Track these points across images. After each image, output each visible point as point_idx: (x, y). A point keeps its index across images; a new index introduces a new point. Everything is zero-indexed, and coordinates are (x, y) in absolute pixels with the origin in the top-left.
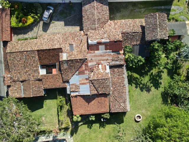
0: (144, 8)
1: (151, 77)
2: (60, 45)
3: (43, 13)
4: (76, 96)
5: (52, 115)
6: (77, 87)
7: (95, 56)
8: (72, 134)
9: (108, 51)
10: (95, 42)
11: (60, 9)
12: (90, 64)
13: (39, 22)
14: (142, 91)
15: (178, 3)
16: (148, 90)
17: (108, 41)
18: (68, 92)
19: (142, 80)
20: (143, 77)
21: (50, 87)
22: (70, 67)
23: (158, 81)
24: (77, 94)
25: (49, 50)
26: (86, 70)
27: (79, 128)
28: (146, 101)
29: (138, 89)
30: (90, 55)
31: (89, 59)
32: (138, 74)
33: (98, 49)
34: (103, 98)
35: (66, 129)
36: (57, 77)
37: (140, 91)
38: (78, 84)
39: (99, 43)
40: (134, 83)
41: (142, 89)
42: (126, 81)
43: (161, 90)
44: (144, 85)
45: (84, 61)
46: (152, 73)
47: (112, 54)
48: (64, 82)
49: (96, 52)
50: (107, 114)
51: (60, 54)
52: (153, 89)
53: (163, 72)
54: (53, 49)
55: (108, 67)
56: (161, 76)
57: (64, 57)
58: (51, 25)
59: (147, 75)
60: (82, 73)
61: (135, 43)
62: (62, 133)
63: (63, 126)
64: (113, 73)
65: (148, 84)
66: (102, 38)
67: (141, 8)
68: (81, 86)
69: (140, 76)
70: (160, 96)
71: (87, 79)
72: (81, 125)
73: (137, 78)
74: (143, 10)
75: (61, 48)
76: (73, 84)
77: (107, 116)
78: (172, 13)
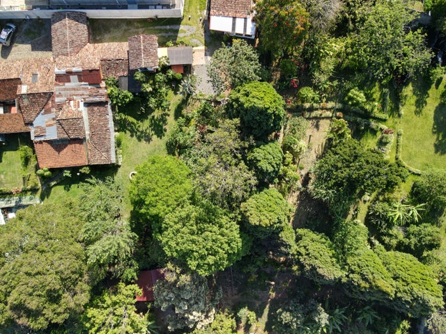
0: (143, 27)
1: (151, 122)
2: (19, 74)
4: (41, 142)
5: (14, 172)
6: (43, 130)
7: (65, 89)
8: (42, 198)
9: (83, 83)
10: (63, 71)
11: (25, 27)
12: (57, 100)
14: (140, 140)
15: (189, 22)
16: (149, 139)
17: (80, 69)
18: (32, 138)
19: (139, 126)
20: (142, 121)
21: (9, 131)
22: (32, 104)
23: (162, 127)
24: (42, 139)
25: (4, 80)
26: (53, 107)
27: (53, 190)
28: (145, 154)
29: (135, 138)
30: (57, 87)
31: (57, 93)
32: (134, 118)
33: (69, 81)
34: (77, 145)
35: (34, 190)
36: (17, 117)
37: (137, 141)
38: (44, 125)
39: (70, 73)
40: (129, 130)
41: (139, 139)
42: (111, 124)
43: (166, 139)
44: (142, 132)
45: (49, 95)
46: (153, 117)
47: (90, 87)
48: (27, 124)
49: (67, 84)
50: (85, 168)
51: (19, 86)
52: (155, 137)
53: (169, 115)
54: (8, 80)
55: (82, 104)
56: (166, 120)
57: (24, 89)
58: (14, 49)
59: (147, 118)
60: (48, 111)
61: (122, 74)
62: (28, 197)
64: (91, 114)
65: (148, 131)
66: (74, 67)
67: (138, 28)
68: (48, 129)
69: (138, 120)
70: (164, 147)
71: (54, 119)
72: (55, 185)
73: (133, 123)
75: (19, 79)
76: (37, 127)
77: (86, 170)
78: (180, 35)
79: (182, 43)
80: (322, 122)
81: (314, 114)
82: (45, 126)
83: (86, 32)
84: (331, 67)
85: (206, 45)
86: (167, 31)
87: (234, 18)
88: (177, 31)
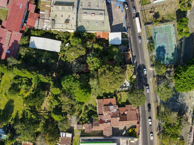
1: (88, 109)
3: (126, 133)
4: (115, 105)
7: (108, 118)
8: (116, 90)
9: (104, 120)
10: (108, 123)
11: (120, 134)
12: (110, 116)
13: (128, 130)
15: (78, 136)
16: (89, 105)
17: (104, 124)
18: (117, 106)
20: (91, 109)
22: (116, 115)
23: (85, 108)
27: (113, 92)
28: (90, 101)
29: (93, 105)
30: (110, 119)
34: (106, 104)
36: (121, 111)
39: (107, 123)
40: (94, 107)
41: (91, 105)
42: (97, 108)
43: (84, 105)
45: (112, 117)
46: (88, 111)
47: (102, 119)
48: (119, 109)
51: (120, 119)
52: (87, 105)
54: (122, 121)
55: (104, 115)
56: (84, 110)
57: (118, 118)
61: (95, 122)
62: (120, 90)
63: (119, 93)
64: (102, 112)
65: (89, 107)
70: (85, 103)
73: (93, 109)
74: (91, 134)
75: (119, 121)
76: (116, 109)
77: (104, 97)
78: (80, 132)
79: (80, 130)
80: (43, 109)
81: (45, 111)
82: (114, 109)
83: (103, 133)
84: (40, 124)
85: (74, 130)
86: (84, 133)
87: (65, 137)
88: (81, 133)
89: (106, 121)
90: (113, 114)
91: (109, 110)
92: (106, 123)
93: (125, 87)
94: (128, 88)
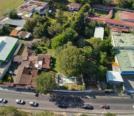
4: (42, 66)
7: (31, 59)
8: (57, 72)
13: (12, 76)
14: (47, 53)
15: (24, 43)
20: (42, 52)
22: (32, 66)
27: (55, 70)
28: (50, 52)
34: (45, 59)
45: (31, 62)
47: (32, 55)
48: (36, 69)
51: (26, 67)
55: (36, 56)
56: (44, 48)
58: (15, 73)
61: (31, 51)
62: (56, 76)
65: (45, 51)
70: (49, 49)
77: (51, 60)
82: (38, 65)
83: (19, 55)
87: (27, 35)
89: (29, 57)
90: (34, 63)
91: (38, 60)
92: (27, 56)
93: (58, 82)
94: (57, 83)
